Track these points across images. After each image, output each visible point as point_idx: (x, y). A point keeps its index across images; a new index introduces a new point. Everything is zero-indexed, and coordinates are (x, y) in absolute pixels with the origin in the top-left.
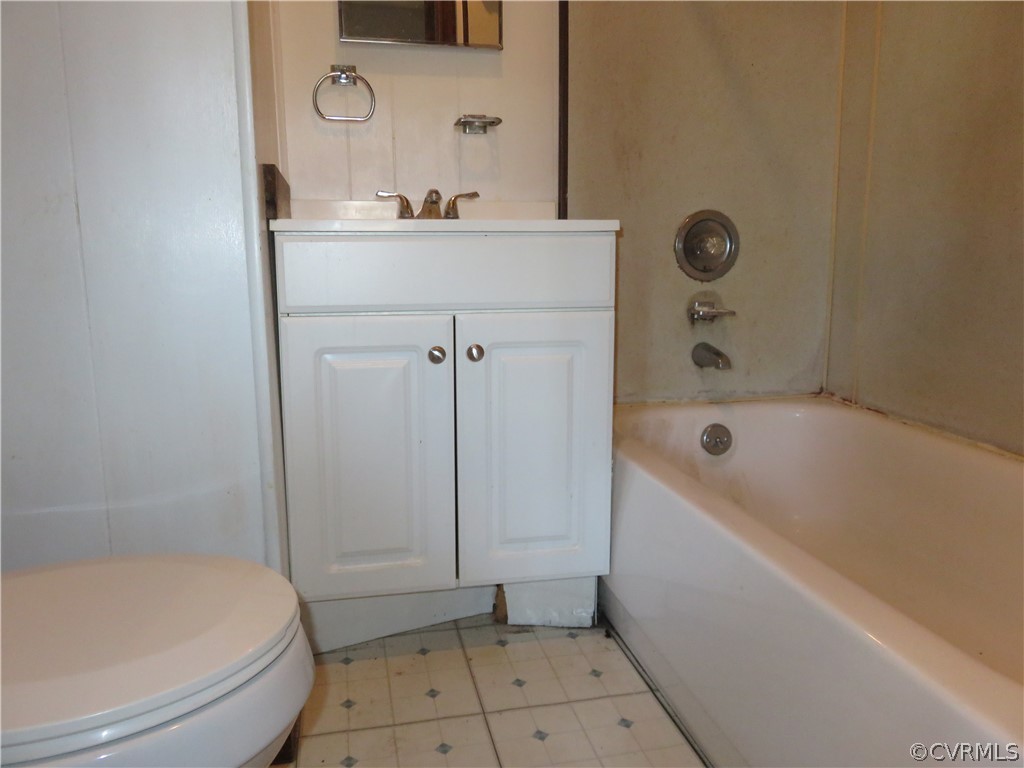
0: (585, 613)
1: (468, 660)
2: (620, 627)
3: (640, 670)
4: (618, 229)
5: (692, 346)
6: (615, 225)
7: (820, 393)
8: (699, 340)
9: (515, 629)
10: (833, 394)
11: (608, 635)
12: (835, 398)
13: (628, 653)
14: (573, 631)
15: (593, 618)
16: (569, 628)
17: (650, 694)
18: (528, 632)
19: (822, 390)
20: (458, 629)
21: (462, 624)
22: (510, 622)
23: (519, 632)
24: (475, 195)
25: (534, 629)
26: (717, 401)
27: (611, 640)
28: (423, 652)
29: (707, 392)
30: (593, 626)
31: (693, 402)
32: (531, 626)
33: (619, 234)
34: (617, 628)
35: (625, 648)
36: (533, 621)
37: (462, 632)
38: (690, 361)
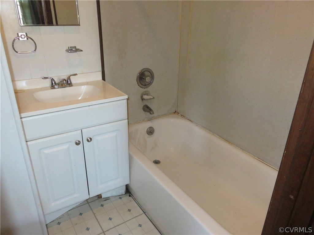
0: (123, 191)
1: (94, 214)
2: (132, 192)
3: (140, 206)
4: (127, 98)
5: (143, 106)
6: (126, 97)
7: (175, 112)
8: (144, 104)
9: (105, 199)
10: (179, 113)
11: (130, 196)
12: (179, 115)
13: (136, 201)
14: (120, 196)
15: (125, 192)
16: (119, 196)
17: (144, 214)
18: (108, 199)
19: (176, 111)
20: (88, 203)
21: (89, 201)
22: (102, 197)
23: (106, 200)
24: (76, 75)
25: (110, 198)
26: (149, 120)
27: (131, 197)
28: (81, 214)
29: (147, 118)
30: (125, 193)
31: (143, 121)
32: (109, 197)
33: (128, 99)
34: (131, 193)
35: (135, 199)
36: (109, 196)
37: (90, 204)
38: (142, 110)
